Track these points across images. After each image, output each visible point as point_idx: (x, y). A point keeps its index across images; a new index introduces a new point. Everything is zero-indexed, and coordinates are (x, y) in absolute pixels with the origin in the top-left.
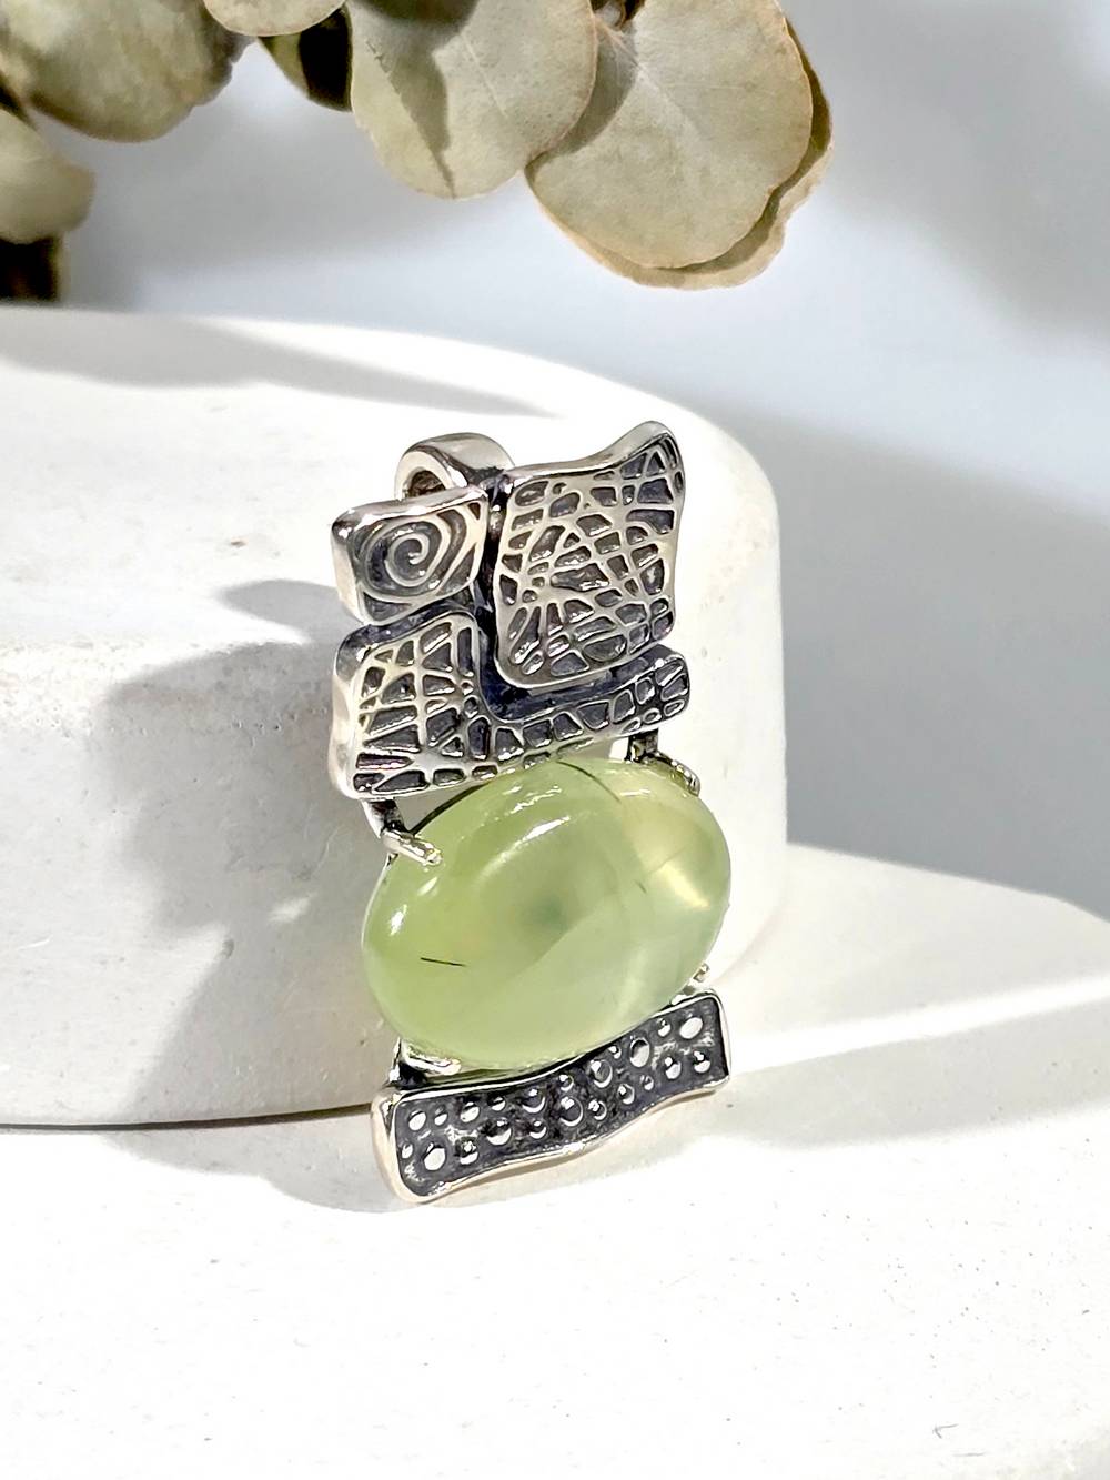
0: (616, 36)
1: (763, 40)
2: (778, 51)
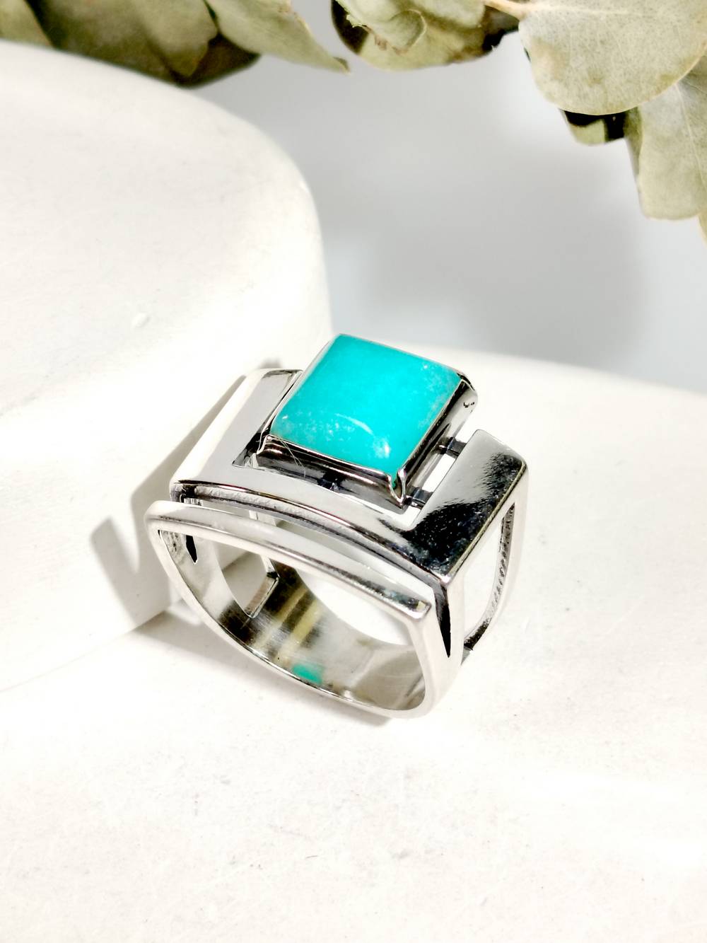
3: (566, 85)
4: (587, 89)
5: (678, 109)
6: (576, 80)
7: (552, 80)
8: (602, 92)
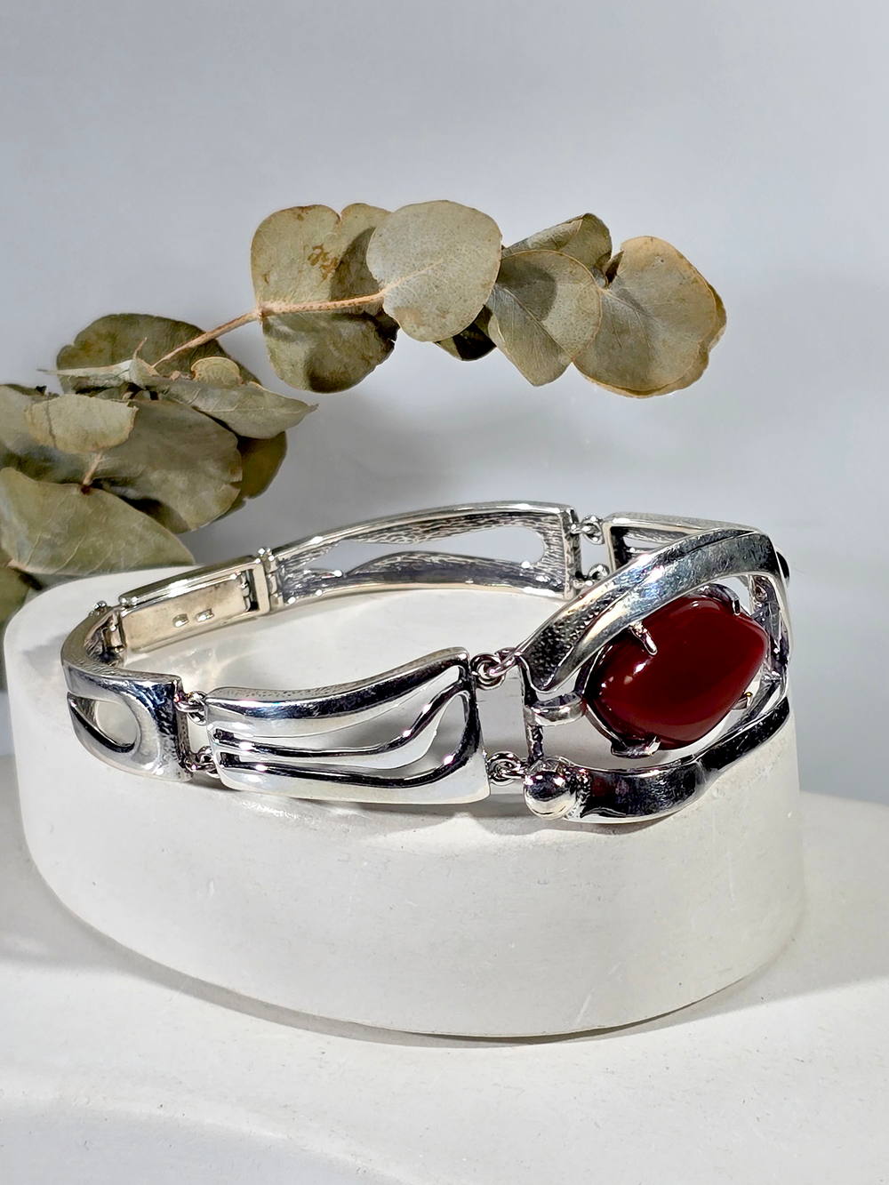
0: (606, 292)
1: (684, 278)
2: (693, 282)
3: (429, 326)
4: (444, 320)
5: (518, 306)
6: (434, 319)
7: (418, 327)
8: (453, 317)
